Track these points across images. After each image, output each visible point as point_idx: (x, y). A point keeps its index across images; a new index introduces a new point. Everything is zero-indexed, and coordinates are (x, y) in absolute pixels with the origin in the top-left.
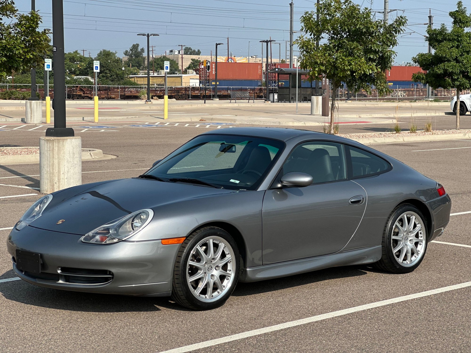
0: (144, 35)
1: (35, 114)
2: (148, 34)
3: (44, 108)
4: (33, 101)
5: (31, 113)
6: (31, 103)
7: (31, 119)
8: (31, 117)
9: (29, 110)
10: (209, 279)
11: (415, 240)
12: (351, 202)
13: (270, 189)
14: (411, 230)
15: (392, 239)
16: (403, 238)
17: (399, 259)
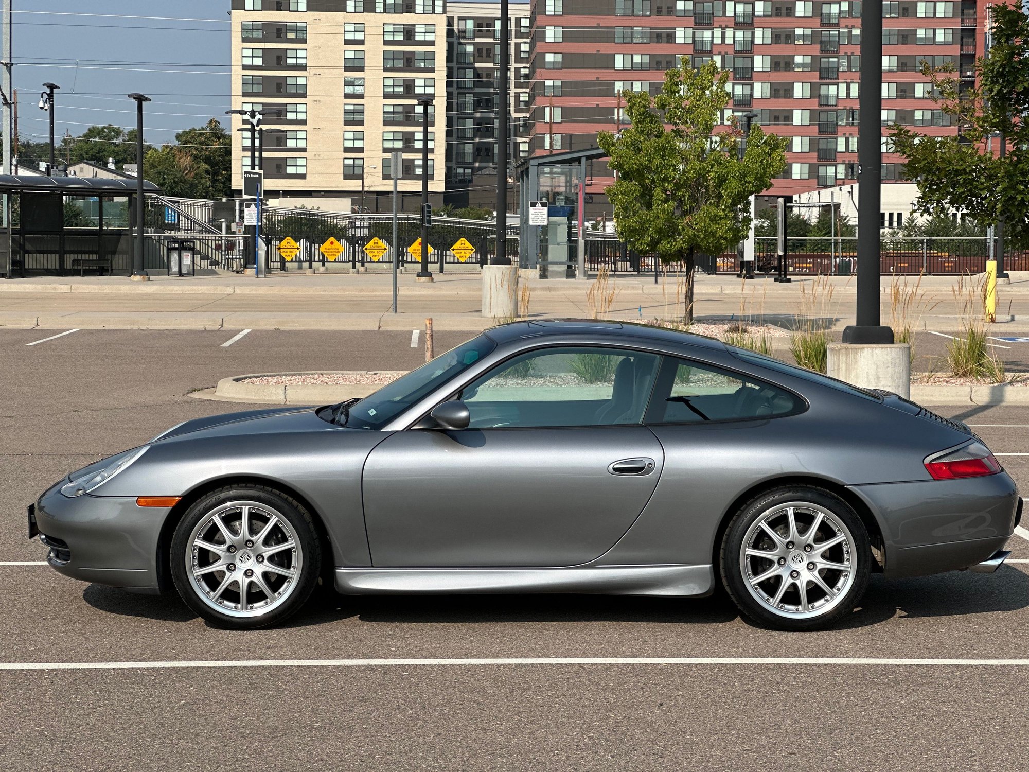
10: (238, 576)
11: (822, 564)
12: (614, 469)
13: (410, 429)
14: (809, 542)
15: (748, 555)
16: (788, 556)
17: (771, 600)
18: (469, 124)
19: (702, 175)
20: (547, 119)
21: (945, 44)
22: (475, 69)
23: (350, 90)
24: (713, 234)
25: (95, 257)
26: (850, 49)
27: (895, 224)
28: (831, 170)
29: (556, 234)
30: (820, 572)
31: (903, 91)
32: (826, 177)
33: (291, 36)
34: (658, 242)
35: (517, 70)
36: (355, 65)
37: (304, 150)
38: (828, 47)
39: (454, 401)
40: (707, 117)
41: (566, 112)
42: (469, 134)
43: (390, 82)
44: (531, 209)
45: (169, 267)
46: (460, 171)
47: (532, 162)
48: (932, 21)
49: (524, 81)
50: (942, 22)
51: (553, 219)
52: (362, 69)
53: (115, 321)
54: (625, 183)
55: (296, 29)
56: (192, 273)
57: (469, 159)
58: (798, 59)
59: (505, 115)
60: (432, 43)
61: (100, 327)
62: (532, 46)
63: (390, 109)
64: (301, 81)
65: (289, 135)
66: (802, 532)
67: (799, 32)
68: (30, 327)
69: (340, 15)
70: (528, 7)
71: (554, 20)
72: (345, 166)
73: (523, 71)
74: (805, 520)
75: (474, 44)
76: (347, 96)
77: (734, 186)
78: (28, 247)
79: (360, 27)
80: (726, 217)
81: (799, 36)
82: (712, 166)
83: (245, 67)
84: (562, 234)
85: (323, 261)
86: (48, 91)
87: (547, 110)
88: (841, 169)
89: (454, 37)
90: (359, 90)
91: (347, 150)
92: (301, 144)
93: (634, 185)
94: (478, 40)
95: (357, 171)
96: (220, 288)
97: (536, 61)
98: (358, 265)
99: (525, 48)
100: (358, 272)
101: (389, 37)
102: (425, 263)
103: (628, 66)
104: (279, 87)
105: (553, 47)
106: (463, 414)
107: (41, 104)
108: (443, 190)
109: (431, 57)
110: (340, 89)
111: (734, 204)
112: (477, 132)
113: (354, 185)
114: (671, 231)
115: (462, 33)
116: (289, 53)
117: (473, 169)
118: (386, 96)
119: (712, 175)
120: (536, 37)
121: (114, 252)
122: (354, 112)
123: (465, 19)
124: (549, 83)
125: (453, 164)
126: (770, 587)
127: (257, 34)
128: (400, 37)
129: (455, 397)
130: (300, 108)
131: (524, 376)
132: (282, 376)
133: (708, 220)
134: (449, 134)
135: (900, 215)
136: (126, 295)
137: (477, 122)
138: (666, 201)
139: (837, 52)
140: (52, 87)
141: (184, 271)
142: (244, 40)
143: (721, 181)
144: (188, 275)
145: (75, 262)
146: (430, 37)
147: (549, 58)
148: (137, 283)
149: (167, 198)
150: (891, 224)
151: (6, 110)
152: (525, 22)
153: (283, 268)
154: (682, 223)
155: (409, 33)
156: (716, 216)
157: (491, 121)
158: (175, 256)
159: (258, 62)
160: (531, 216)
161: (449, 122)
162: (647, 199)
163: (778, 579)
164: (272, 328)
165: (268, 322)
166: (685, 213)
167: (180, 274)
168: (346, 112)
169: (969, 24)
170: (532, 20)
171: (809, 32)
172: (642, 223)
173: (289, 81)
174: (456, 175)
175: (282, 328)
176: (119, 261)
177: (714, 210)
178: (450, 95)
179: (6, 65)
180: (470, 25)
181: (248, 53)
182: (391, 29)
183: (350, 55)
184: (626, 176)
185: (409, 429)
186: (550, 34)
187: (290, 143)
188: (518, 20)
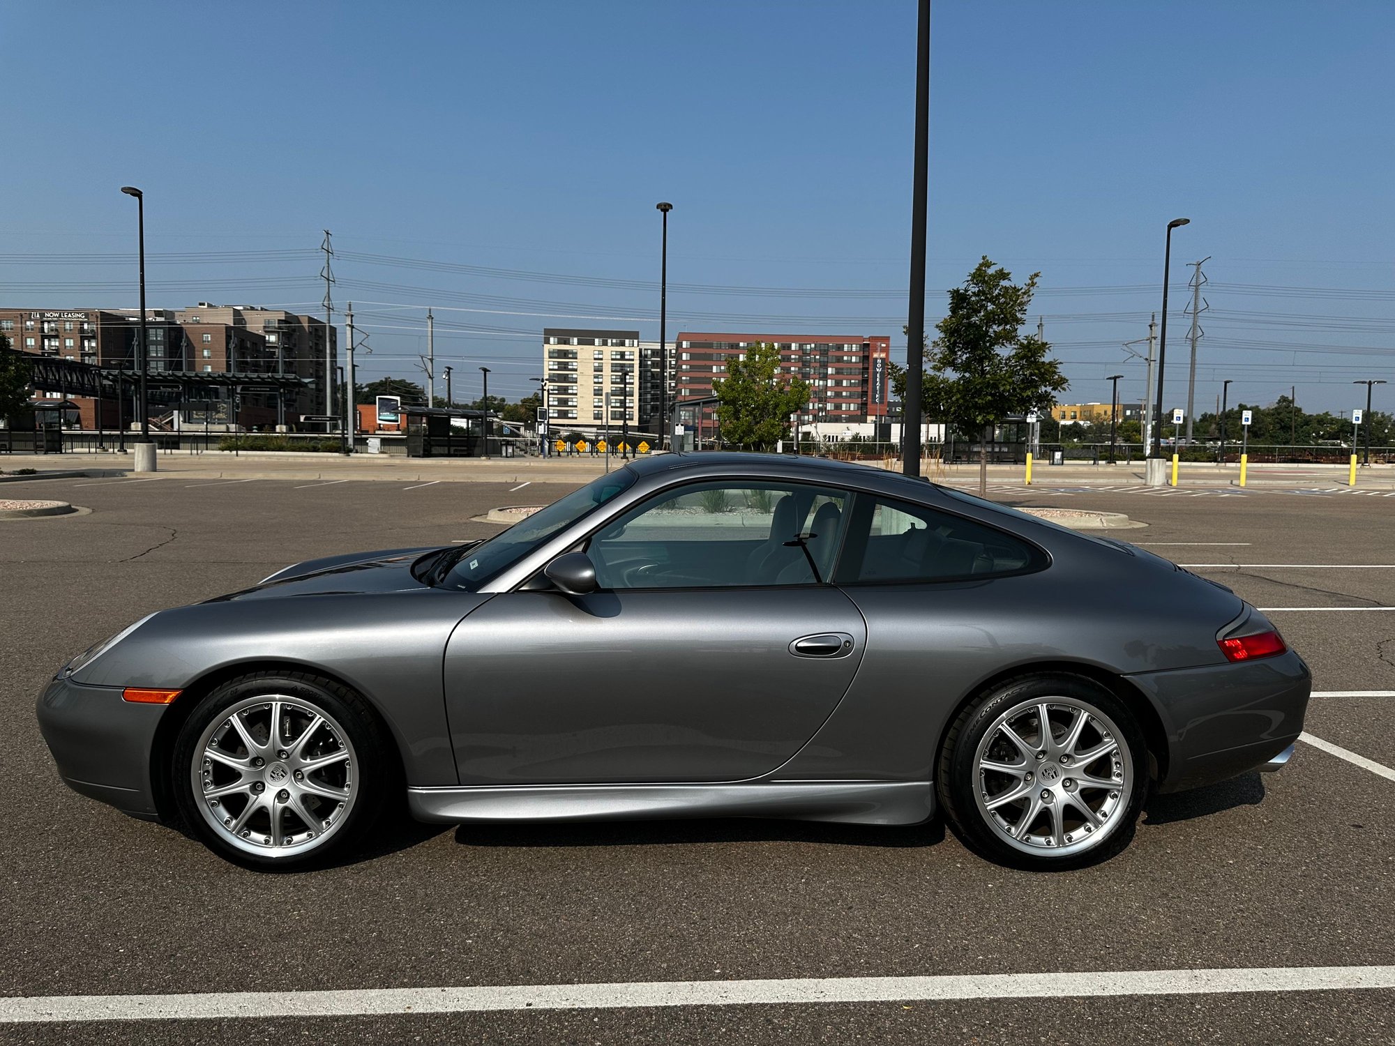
0: (1365, 382)
1: (1157, 474)
2: (1370, 382)
3: (1169, 471)
4: (1155, 460)
5: (1151, 474)
6: (1151, 462)
7: (1151, 480)
8: (1151, 478)
9: (1149, 470)
10: (267, 798)
11: (1085, 782)
12: (798, 649)
13: (517, 591)
14: (1067, 752)
15: (982, 768)
16: (1036, 771)
17: (1013, 829)
18: (649, 396)
19: (766, 403)
20: (683, 394)
21: (856, 363)
22: (652, 372)
23: (596, 380)
24: (772, 434)
25: (465, 448)
26: (815, 365)
27: (835, 440)
28: (806, 417)
29: (688, 440)
30: (1082, 792)
31: (838, 383)
32: (804, 420)
33: (570, 356)
34: (743, 437)
35: (670, 372)
36: (599, 369)
37: (576, 406)
38: (805, 364)
39: (578, 553)
40: (769, 372)
41: (691, 391)
42: (649, 401)
43: (614, 377)
44: (676, 427)
45: (501, 453)
46: (645, 417)
47: (677, 404)
48: (850, 353)
49: (672, 377)
50: (855, 354)
51: (687, 432)
52: (602, 371)
53: (459, 478)
54: (726, 407)
55: (572, 353)
56: (513, 456)
57: (649, 412)
58: (793, 369)
59: (664, 392)
60: (633, 360)
61: (452, 481)
62: (677, 361)
63: (614, 389)
64: (575, 376)
65: (569, 400)
66: (1058, 737)
67: (793, 357)
68: (413, 480)
69: (592, 346)
70: (675, 345)
71: (686, 350)
72: (594, 414)
73: (672, 373)
74: (1062, 720)
75: (652, 383)
76: (595, 383)
77: (784, 408)
78: (432, 443)
79: (601, 352)
80: (779, 425)
81: (793, 359)
82: (772, 397)
83: (550, 370)
84: (691, 439)
85: (578, 452)
86: (448, 370)
87: (683, 390)
88: (811, 417)
89: (643, 357)
90: (600, 380)
91: (595, 407)
92: (575, 404)
93: (731, 408)
94: (653, 359)
95: (600, 416)
96: (523, 463)
97: (678, 367)
98: (594, 454)
99: (673, 363)
100: (594, 457)
101: (614, 357)
102: (625, 453)
103: (719, 371)
104: (565, 378)
105: (686, 362)
106: (587, 574)
107: (444, 377)
108: (637, 425)
109: (632, 366)
110: (592, 380)
111: (783, 418)
112: (652, 400)
113: (598, 422)
114: (749, 431)
115: (646, 356)
116: (570, 364)
117: (650, 416)
118: (612, 383)
119: (772, 402)
120: (678, 357)
121: (475, 446)
122: (598, 390)
123: (647, 349)
124: (684, 378)
125: (642, 414)
126: (1013, 812)
127: (556, 355)
128: (618, 357)
129: (580, 549)
130: (574, 388)
131: (672, 509)
132: (530, 507)
133: (769, 426)
134: (640, 400)
135: (837, 437)
136: (476, 466)
137: (652, 395)
138: (747, 416)
139: (810, 366)
140: (449, 368)
141: (509, 455)
142: (550, 357)
143: (776, 406)
144: (511, 457)
145: (455, 450)
146: (632, 357)
147: (684, 367)
148: (484, 460)
149: (505, 422)
150: (833, 441)
151: (430, 381)
152: (673, 351)
153: (559, 455)
154: (756, 428)
155: (622, 355)
156: (773, 424)
157: (657, 394)
158: (504, 448)
159: (556, 367)
160: (676, 430)
161: (640, 395)
162: (736, 415)
163: (1025, 801)
164: (542, 482)
165: (540, 479)
166: (757, 423)
167: (507, 457)
168: (595, 390)
169: (866, 354)
170: (677, 350)
171: (797, 357)
172: (735, 428)
173: (569, 376)
174: (643, 418)
175: (547, 482)
176: (477, 450)
177: (772, 421)
178: (640, 383)
179: (430, 359)
180: (649, 352)
181: (552, 363)
182: (614, 353)
183: (597, 365)
184: (726, 403)
185: (515, 590)
186: (685, 356)
187: (570, 403)
188: (670, 350)
